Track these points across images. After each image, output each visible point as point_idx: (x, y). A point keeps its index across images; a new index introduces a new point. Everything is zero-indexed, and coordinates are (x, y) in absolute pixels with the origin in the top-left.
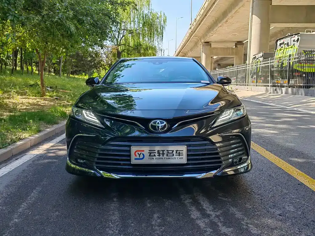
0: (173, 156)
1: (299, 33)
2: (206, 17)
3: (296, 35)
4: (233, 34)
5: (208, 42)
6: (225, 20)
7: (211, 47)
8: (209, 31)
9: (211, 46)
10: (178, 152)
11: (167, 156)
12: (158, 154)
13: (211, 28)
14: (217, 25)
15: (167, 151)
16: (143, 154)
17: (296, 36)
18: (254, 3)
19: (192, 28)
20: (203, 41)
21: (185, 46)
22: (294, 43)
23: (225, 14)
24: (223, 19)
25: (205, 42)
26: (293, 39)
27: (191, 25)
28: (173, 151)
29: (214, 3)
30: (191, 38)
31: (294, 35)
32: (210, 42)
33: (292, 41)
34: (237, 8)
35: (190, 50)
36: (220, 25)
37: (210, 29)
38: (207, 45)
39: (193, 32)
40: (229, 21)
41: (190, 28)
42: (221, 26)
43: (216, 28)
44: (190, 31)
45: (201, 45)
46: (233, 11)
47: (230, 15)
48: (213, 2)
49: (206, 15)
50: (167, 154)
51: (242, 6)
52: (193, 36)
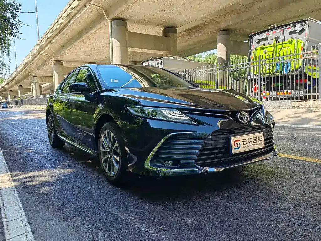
0: (257, 142)
1: (162, 58)
2: (60, 35)
3: (159, 58)
4: (87, 54)
5: (60, 61)
6: (81, 40)
7: (63, 66)
8: (62, 49)
9: (63, 64)
10: (259, 138)
11: (254, 143)
12: (248, 142)
13: (63, 46)
14: (72, 44)
15: (253, 138)
16: (239, 144)
17: (160, 60)
18: (113, 27)
19: (41, 44)
20: (54, 59)
21: (30, 63)
22: (158, 65)
23: (80, 34)
24: (78, 38)
25: (56, 61)
26: (156, 62)
27: (39, 41)
28: (256, 138)
29: (69, 22)
30: (39, 55)
31: (158, 59)
32: (62, 61)
33: (156, 64)
34: (94, 29)
35: (37, 68)
36: (74, 44)
37: (63, 48)
38: (59, 64)
39: (42, 49)
40: (84, 41)
41: (38, 44)
42: (75, 46)
43: (70, 47)
44: (38, 47)
45: (52, 63)
46: (91, 32)
47: (86, 35)
48: (68, 20)
49: (59, 33)
50: (253, 141)
51: (100, 29)
52: (42, 53)
